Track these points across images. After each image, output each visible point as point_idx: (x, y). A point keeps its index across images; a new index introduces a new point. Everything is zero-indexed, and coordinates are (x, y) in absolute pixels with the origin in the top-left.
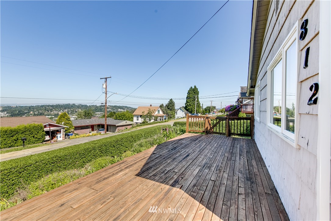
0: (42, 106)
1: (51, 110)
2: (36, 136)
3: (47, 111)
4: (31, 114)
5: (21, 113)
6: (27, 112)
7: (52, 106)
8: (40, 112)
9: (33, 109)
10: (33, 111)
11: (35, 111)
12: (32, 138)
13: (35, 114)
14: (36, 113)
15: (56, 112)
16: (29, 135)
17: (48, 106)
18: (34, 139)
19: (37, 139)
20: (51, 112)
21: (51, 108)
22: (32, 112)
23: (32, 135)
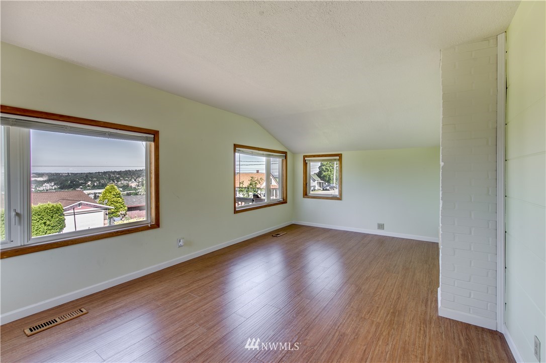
0: (105, 173)
1: (118, 180)
2: (48, 222)
3: (112, 182)
4: (89, 186)
5: (74, 185)
6: (82, 183)
7: (119, 173)
8: (102, 182)
9: (92, 178)
10: (91, 181)
11: (95, 181)
12: (43, 225)
13: (94, 185)
14: (96, 184)
15: (125, 183)
16: (38, 220)
17: (114, 172)
18: (46, 228)
19: (50, 228)
20: (118, 181)
21: (118, 176)
22: (89, 183)
23: (43, 222)
